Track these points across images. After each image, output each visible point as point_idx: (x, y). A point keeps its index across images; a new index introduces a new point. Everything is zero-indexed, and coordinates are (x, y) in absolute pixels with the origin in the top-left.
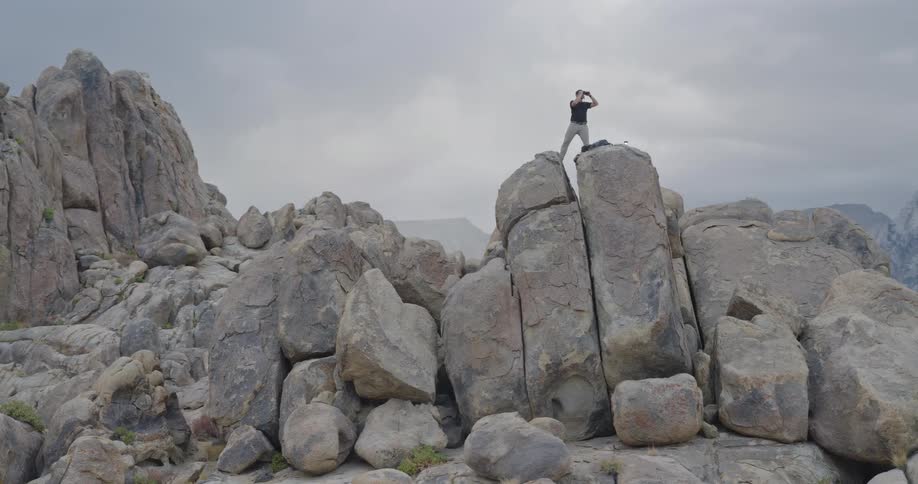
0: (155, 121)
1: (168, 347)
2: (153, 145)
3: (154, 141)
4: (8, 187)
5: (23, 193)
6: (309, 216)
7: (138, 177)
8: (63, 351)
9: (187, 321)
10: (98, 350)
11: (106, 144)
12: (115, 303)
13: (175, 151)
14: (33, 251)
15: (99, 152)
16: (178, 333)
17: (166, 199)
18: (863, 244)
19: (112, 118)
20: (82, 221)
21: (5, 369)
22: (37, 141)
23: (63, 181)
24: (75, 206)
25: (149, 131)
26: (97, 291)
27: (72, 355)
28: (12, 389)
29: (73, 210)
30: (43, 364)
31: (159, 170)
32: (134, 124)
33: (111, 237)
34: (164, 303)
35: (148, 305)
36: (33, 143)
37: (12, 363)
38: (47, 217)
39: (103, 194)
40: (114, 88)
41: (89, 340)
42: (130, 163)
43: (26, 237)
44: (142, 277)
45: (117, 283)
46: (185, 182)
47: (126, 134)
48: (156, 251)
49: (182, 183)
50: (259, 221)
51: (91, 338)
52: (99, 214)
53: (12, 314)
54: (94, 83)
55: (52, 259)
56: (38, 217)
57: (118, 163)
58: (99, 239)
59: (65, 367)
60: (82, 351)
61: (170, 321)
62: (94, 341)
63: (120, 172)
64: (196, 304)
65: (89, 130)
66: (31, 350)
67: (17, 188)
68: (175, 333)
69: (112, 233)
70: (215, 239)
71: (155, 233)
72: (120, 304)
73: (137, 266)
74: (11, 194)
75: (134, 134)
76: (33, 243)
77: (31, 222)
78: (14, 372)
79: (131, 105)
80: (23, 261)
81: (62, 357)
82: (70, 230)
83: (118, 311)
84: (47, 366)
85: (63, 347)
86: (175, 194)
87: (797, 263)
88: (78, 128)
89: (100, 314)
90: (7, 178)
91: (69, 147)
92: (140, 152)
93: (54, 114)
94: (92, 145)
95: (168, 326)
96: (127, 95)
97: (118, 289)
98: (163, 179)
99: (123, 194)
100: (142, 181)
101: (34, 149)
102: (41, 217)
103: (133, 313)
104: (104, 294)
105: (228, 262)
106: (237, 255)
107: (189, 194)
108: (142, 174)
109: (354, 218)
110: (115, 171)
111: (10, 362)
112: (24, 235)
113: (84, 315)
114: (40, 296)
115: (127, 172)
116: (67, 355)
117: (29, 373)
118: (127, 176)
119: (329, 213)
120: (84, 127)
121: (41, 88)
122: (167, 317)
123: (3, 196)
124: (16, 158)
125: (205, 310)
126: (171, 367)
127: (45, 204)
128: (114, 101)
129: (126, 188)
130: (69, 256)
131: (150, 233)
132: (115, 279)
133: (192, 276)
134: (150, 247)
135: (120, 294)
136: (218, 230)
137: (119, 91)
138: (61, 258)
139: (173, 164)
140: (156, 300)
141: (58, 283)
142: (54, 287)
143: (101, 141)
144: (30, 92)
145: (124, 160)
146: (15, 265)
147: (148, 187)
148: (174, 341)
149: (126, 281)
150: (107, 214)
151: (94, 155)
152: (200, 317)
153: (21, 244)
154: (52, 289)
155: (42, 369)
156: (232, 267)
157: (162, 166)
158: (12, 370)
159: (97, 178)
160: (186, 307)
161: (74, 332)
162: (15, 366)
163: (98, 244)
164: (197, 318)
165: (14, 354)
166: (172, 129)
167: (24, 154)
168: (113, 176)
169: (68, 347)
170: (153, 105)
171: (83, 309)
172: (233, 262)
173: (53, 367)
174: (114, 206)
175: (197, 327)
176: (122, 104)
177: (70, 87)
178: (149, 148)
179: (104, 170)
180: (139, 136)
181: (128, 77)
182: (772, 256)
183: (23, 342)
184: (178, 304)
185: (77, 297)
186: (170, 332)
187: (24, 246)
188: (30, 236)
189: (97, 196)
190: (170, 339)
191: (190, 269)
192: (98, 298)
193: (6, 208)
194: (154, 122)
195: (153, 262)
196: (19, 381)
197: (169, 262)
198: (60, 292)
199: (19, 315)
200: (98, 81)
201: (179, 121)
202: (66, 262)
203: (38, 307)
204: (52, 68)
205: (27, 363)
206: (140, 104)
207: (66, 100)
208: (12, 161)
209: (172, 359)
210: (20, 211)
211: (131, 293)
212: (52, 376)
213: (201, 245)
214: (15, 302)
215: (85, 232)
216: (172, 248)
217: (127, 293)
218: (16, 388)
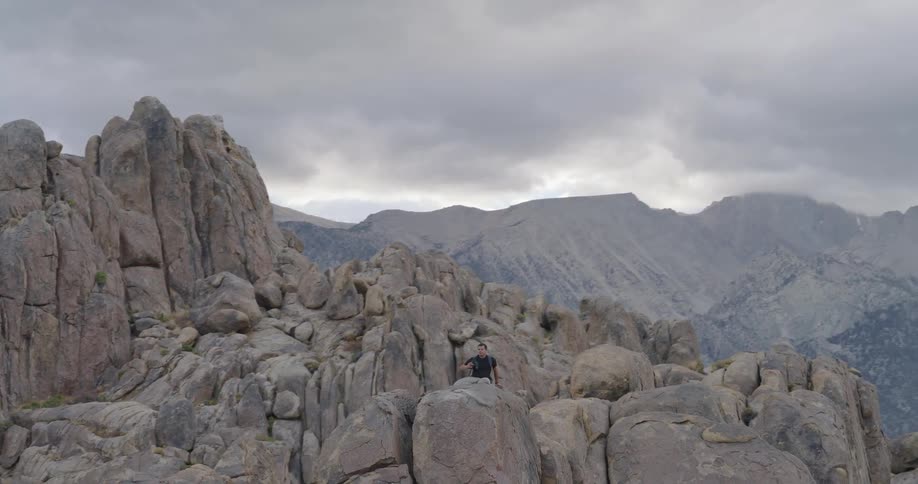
0: (227, 168)
1: (207, 427)
2: (221, 195)
3: (223, 191)
4: (56, 253)
5: (72, 259)
6: (376, 269)
7: (204, 228)
8: (100, 432)
9: (231, 396)
10: (133, 433)
11: (171, 197)
12: (161, 375)
13: (248, 198)
14: (83, 318)
15: (164, 207)
16: (220, 411)
17: (233, 252)
18: (817, 442)
19: (179, 169)
20: (142, 280)
21: (40, 452)
22: (92, 201)
23: (122, 238)
24: (136, 264)
25: (217, 181)
26: (143, 363)
27: (108, 437)
28: (46, 474)
29: (133, 269)
30: (79, 447)
31: (227, 221)
32: (202, 173)
33: (174, 293)
34: (207, 377)
35: (191, 380)
36: (88, 203)
37: (48, 446)
38: (100, 281)
39: (167, 248)
40: (181, 138)
41: (126, 421)
42: (196, 215)
43: (75, 304)
44: (191, 346)
45: (164, 354)
46: (254, 232)
47: (193, 185)
48: (207, 316)
49: (251, 233)
50: (319, 280)
51: (129, 418)
52: (161, 272)
53: (58, 385)
54: (160, 132)
55: (104, 325)
56: (89, 282)
57: (183, 215)
58: (159, 297)
59: (100, 450)
60: (117, 434)
61: (214, 396)
62: (130, 422)
63: (185, 226)
64: (242, 377)
65: (154, 183)
66: (67, 431)
67: (66, 253)
68: (216, 411)
69: (175, 290)
70: (274, 300)
71: (209, 296)
72: (166, 377)
73: (189, 333)
74: (59, 260)
75: (201, 184)
76: (83, 309)
77: (82, 287)
78: (50, 455)
79: (199, 153)
80: (71, 329)
81: (98, 439)
82: (129, 290)
83: (162, 385)
84: (83, 449)
85: (99, 429)
86: (243, 245)
87: (732, 473)
88: (142, 181)
89: (144, 388)
90: (55, 244)
91: (132, 202)
92: (207, 204)
93: (117, 168)
94: (157, 198)
95: (211, 402)
96: (196, 143)
97: (164, 360)
98: (231, 230)
99: (189, 248)
100: (209, 232)
101: (88, 210)
102: (92, 280)
103: (176, 388)
104: (150, 365)
105: (285, 325)
106: (295, 315)
107: (259, 245)
108: (210, 226)
109: (424, 269)
110: (180, 224)
111: (46, 444)
112: (74, 302)
113: (129, 389)
114: (90, 365)
115: (193, 226)
116: (102, 436)
117: (64, 456)
118: (193, 229)
119: (396, 267)
120: (148, 180)
121: (106, 140)
122: (210, 392)
123: (51, 262)
124: (66, 222)
125: (249, 384)
126: (205, 453)
127: (98, 268)
128: (182, 151)
129: (191, 242)
130: (121, 322)
131: (204, 296)
132: (163, 349)
133: (241, 345)
134: (204, 311)
135: (166, 366)
136: (278, 288)
137: (186, 139)
138: (113, 324)
139: (243, 214)
140: (199, 374)
141: (110, 349)
142: (105, 355)
143: (166, 194)
144: (94, 144)
145: (190, 212)
146: (63, 334)
147: (216, 239)
148: (214, 419)
149: (173, 351)
150: (171, 270)
151: (159, 208)
152: (244, 392)
153: (69, 311)
154: (103, 357)
155: (78, 452)
156: (288, 330)
157: (230, 217)
158: (47, 453)
159: (160, 233)
160: (231, 380)
161: (112, 411)
162: (50, 448)
163: (157, 303)
164: (240, 393)
165: (50, 436)
166: (245, 174)
167: (76, 216)
168: (177, 229)
169: (104, 428)
170: (225, 151)
171: (128, 383)
172: (290, 324)
173: (88, 450)
174: (178, 261)
175: (240, 404)
176: (189, 154)
177: (135, 139)
178: (217, 198)
179: (168, 224)
180: (206, 186)
181: (198, 124)
182: (705, 463)
183: (62, 423)
184: (222, 377)
185: (125, 367)
186: (211, 409)
187: (74, 314)
188: (81, 303)
189: (160, 253)
190: (210, 418)
191: (240, 337)
192: (143, 370)
193: (54, 275)
194: (224, 171)
195: (204, 329)
196: (53, 465)
197: (221, 329)
198: (111, 360)
199: (66, 386)
200: (164, 130)
201: (254, 166)
202: (118, 329)
203: (87, 376)
204: (117, 119)
205: (62, 446)
206: (210, 151)
207: (129, 153)
208: (61, 225)
209: (206, 443)
210: (69, 277)
211: (176, 365)
212: (86, 460)
213: (255, 307)
214: (63, 373)
215: (145, 291)
216: (222, 315)
217: (172, 366)
218: (49, 473)
